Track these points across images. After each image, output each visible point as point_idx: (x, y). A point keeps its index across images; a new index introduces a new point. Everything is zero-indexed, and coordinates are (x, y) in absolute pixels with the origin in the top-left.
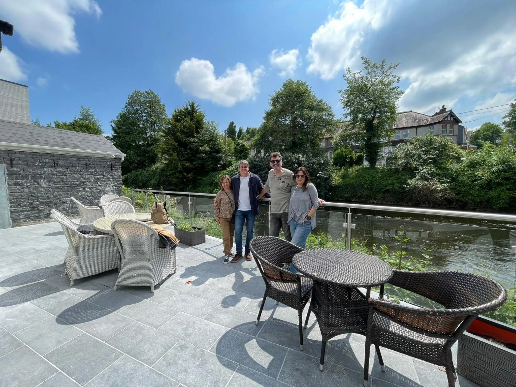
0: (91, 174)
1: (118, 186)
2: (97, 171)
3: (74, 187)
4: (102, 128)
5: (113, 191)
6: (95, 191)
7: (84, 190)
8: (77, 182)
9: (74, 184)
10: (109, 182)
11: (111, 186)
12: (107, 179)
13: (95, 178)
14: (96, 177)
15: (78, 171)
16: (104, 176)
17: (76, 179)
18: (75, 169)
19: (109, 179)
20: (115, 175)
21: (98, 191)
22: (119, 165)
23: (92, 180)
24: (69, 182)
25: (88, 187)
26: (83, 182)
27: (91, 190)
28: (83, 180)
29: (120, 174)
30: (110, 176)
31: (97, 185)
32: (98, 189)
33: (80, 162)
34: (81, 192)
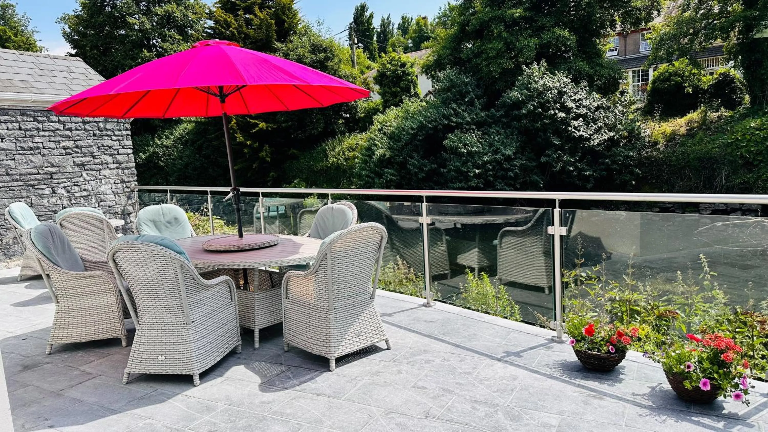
0: (67, 154)
1: (126, 180)
2: (77, 147)
3: (33, 186)
4: (36, 37)
5: (118, 194)
6: (76, 195)
7: (54, 192)
8: (39, 173)
9: (30, 180)
10: (106, 172)
11: (112, 181)
12: (102, 164)
13: (74, 162)
14: (77, 160)
15: (38, 148)
16: (94, 157)
17: (35, 167)
18: (31, 145)
19: (105, 164)
20: (119, 154)
21: (85, 193)
22: (127, 130)
23: (70, 169)
24: (21, 175)
25: (62, 185)
26: (51, 174)
27: (68, 192)
28: (50, 169)
29: (130, 151)
30: (107, 157)
31: (81, 179)
32: (85, 190)
33: (40, 126)
34: (48, 197)
